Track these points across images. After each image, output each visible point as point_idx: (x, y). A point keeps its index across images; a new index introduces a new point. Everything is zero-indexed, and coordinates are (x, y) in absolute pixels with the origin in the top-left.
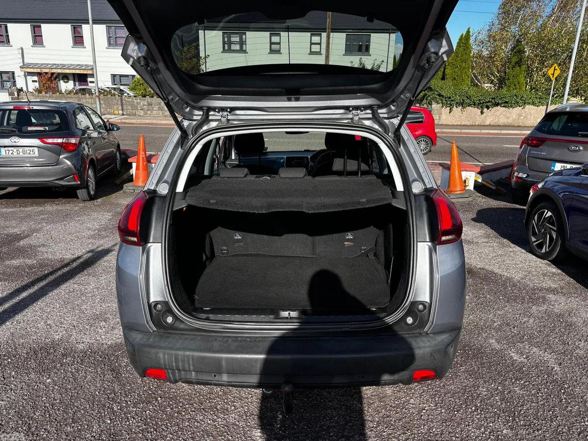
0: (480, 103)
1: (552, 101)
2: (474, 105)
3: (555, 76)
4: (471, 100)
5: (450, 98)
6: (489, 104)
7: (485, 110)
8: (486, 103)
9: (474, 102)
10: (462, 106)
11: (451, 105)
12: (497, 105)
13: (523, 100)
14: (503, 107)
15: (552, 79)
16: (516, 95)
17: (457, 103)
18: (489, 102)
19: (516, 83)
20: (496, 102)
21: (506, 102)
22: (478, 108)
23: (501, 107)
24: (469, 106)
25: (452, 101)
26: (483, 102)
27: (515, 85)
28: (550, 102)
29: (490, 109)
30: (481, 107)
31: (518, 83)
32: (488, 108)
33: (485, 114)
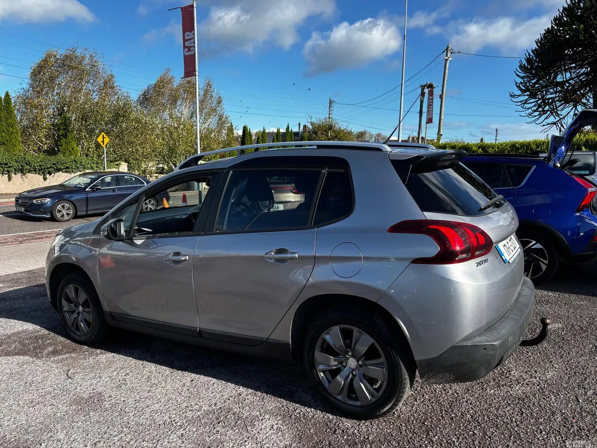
0: (42, 169)
1: (107, 166)
2: (35, 171)
3: (105, 144)
4: (31, 166)
5: (6, 164)
6: (51, 170)
7: (48, 176)
8: (47, 168)
9: (35, 168)
10: (21, 173)
11: (8, 172)
12: (58, 170)
13: (82, 165)
14: (65, 172)
15: (103, 146)
16: (74, 161)
17: (15, 170)
18: (51, 167)
19: (70, 149)
20: (57, 168)
21: (67, 168)
22: (39, 174)
23: (63, 172)
24: (29, 172)
25: (10, 167)
26: (45, 168)
27: (70, 152)
28: (106, 167)
29: (52, 175)
30: (43, 173)
31: (72, 149)
32: (50, 173)
33: (48, 181)
